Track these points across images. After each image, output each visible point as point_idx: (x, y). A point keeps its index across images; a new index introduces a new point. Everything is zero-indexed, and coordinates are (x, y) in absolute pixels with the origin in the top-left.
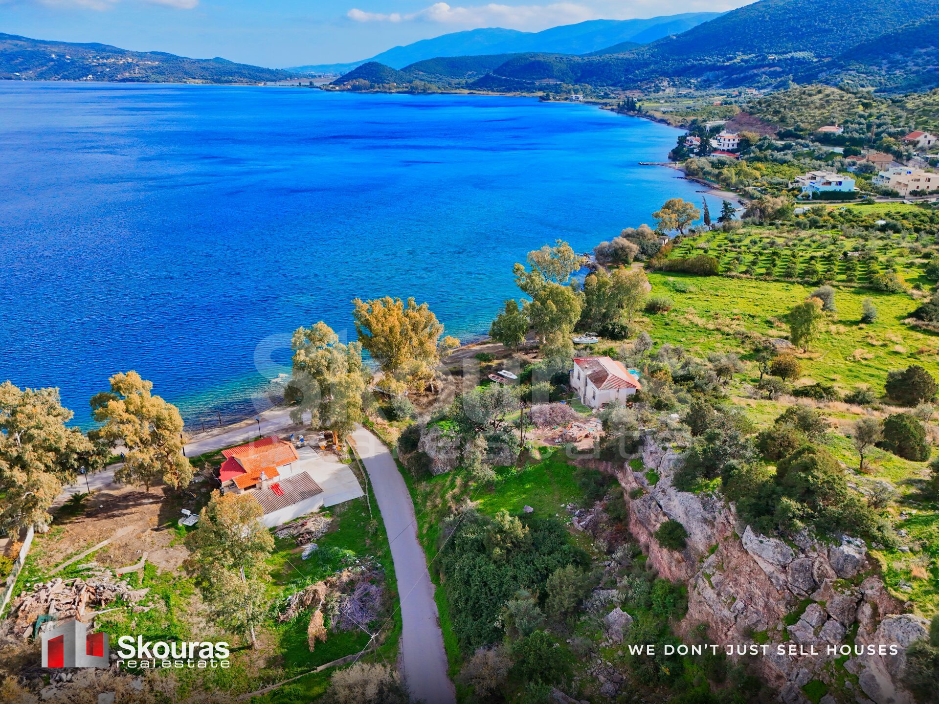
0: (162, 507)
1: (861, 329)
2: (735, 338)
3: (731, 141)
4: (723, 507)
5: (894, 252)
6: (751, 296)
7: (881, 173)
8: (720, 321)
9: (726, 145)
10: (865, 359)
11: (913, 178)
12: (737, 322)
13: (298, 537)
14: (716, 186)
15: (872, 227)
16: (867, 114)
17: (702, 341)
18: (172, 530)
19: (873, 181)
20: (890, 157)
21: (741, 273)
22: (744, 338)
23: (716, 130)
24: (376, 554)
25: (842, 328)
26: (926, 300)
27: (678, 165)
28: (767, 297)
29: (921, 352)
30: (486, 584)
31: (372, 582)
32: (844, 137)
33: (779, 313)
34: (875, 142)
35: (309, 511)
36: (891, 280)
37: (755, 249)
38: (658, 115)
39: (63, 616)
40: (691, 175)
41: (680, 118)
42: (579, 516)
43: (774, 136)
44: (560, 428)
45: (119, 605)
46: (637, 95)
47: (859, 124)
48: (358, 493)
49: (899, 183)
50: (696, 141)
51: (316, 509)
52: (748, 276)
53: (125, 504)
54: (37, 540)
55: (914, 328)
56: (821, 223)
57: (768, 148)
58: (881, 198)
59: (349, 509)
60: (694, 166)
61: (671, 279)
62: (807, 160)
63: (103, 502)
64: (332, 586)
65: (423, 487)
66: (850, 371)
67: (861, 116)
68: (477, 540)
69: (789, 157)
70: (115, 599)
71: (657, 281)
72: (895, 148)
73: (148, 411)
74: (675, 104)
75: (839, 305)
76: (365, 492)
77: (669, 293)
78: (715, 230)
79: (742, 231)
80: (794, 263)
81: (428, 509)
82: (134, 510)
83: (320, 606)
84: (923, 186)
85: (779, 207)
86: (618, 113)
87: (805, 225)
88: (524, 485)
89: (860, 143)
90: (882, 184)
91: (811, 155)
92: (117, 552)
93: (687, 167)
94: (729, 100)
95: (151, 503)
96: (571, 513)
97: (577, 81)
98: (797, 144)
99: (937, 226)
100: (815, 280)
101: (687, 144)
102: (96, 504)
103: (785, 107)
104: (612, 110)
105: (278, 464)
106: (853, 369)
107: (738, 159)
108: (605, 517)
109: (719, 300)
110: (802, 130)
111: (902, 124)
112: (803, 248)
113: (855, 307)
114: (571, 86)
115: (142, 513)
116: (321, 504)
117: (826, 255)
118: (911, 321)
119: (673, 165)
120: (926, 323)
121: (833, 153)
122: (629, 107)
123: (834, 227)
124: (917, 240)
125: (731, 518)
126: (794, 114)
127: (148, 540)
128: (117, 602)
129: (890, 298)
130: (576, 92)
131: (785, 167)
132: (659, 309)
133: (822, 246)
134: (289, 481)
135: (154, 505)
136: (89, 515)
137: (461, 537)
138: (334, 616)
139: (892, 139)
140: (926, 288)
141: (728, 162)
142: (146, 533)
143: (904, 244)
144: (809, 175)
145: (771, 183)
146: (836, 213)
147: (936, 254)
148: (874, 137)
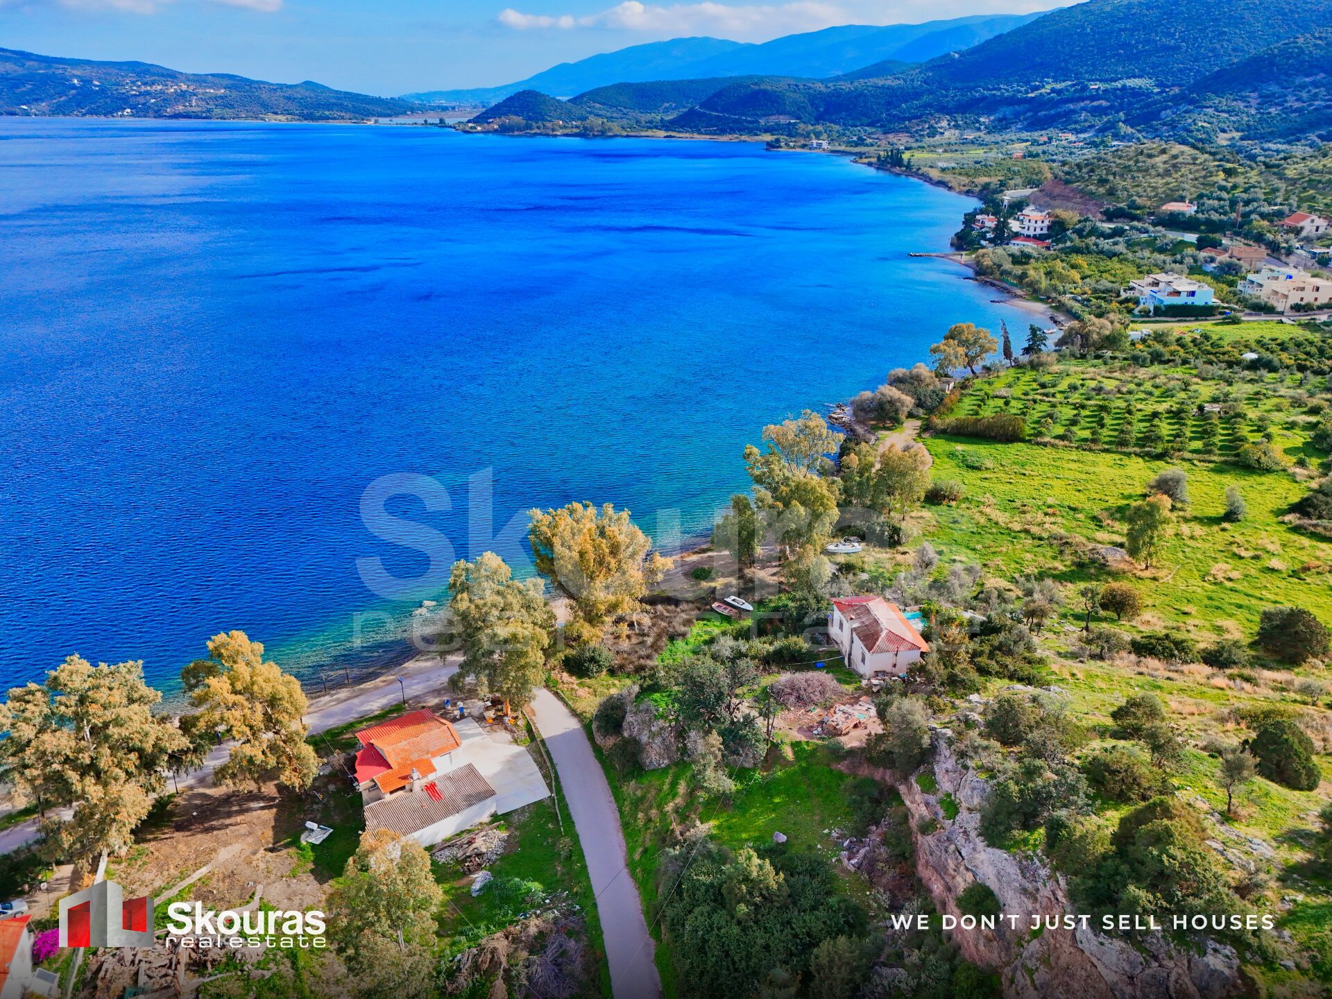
0: (277, 814)
1: (1223, 530)
2: (1051, 545)
3: (1039, 223)
4: (1049, 877)
5: (1269, 403)
6: (1071, 475)
7: (1250, 276)
8: (1028, 516)
9: (1032, 229)
10: (1230, 579)
11: (1295, 285)
12: (1053, 519)
13: (464, 861)
14: (1019, 292)
15: (1238, 363)
16: (1230, 185)
17: (1004, 549)
18: (292, 850)
19: (1239, 287)
20: (1263, 251)
21: (1057, 437)
22: (1064, 544)
23: (1018, 206)
24: (570, 889)
25: (1198, 530)
26: (1314, 485)
27: (965, 257)
28: (1094, 477)
29: (1306, 569)
30: (727, 954)
31: (570, 934)
32: (1198, 219)
33: (1109, 504)
34: (1241, 226)
35: (477, 821)
36: (1265, 453)
37: (1075, 398)
38: (935, 174)
39: (157, 986)
40: (981, 273)
41: (965, 180)
42: (849, 849)
43: (1099, 216)
44: (818, 710)
45: (231, 968)
46: (904, 140)
47: (1220, 199)
48: (541, 792)
49: (1276, 293)
50: (990, 222)
51: (485, 818)
52: (1066, 443)
53: (226, 809)
54: (112, 867)
55: (1296, 530)
56: (1167, 357)
57: (1091, 233)
58: (1250, 315)
59: (531, 818)
60: (987, 262)
61: (960, 447)
62: (1147, 253)
63: (196, 807)
64: (516, 940)
65: (631, 788)
66: (1210, 598)
67: (1222, 188)
68: (712, 885)
69: (1121, 248)
70: (224, 960)
71: (940, 450)
72: (1270, 236)
73: (262, 689)
74: (958, 155)
75: (1194, 491)
76: (551, 791)
77: (957, 470)
78: (1019, 366)
79: (1056, 368)
80: (1130, 423)
81: (641, 823)
82: (239, 819)
83: (501, 973)
84: (1309, 297)
85: (1107, 333)
86: (878, 169)
87: (1144, 360)
88: (772, 797)
89: (1219, 227)
90: (1250, 292)
91: (1151, 244)
92: (221, 884)
93: (978, 263)
94: (1035, 149)
95: (262, 808)
96: (838, 845)
97: (819, 119)
98: (1132, 228)
99: (1330, 363)
100: (1159, 450)
101: (976, 226)
102: (187, 809)
103: (1114, 174)
104: (870, 164)
105: (434, 755)
106: (1214, 595)
107: (1048, 248)
108: (884, 852)
109: (1026, 481)
110: (1139, 208)
111: (1279, 200)
112: (1142, 396)
113: (1216, 494)
114: (811, 128)
115: (250, 824)
116: (492, 811)
117: (1174, 409)
118: (1291, 518)
119: (958, 258)
120: (1314, 522)
121: (1182, 242)
122: (892, 162)
123: (1185, 362)
124: (1301, 384)
125: (1060, 894)
126: (1128, 183)
127: (262, 866)
128: (227, 964)
129: (1263, 479)
130: (818, 135)
131: (1114, 264)
132: (944, 497)
133: (1167, 394)
134: (450, 778)
135: (266, 811)
136: (179, 828)
137: (689, 879)
138: (520, 986)
139: (1266, 223)
140: (1314, 462)
141: (1035, 254)
142: (259, 855)
143: (1282, 391)
144: (1149, 279)
145: (1095, 291)
146: (1188, 338)
147: (1327, 411)
148: (1240, 219)
